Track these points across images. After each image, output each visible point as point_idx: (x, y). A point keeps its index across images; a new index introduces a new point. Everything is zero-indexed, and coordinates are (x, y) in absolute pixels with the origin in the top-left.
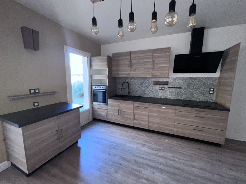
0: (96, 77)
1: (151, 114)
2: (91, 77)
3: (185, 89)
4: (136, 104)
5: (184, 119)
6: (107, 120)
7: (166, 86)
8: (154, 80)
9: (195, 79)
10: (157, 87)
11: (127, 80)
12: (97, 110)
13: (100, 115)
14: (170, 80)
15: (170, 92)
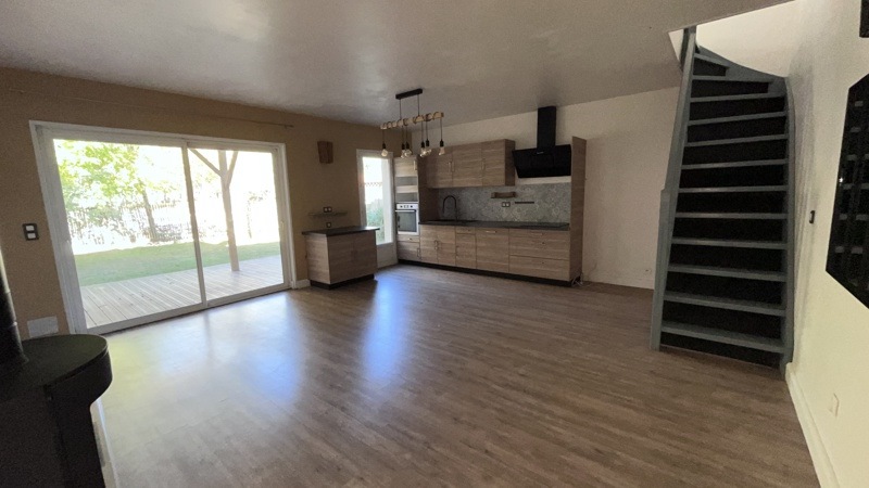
0: (403, 190)
1: (479, 244)
2: (394, 190)
3: (539, 203)
4: (459, 230)
5: (520, 248)
6: (418, 260)
7: (513, 200)
8: (494, 191)
9: (552, 186)
10: (499, 202)
11: (455, 193)
12: (404, 244)
13: (408, 252)
14: (518, 190)
15: (519, 211)
